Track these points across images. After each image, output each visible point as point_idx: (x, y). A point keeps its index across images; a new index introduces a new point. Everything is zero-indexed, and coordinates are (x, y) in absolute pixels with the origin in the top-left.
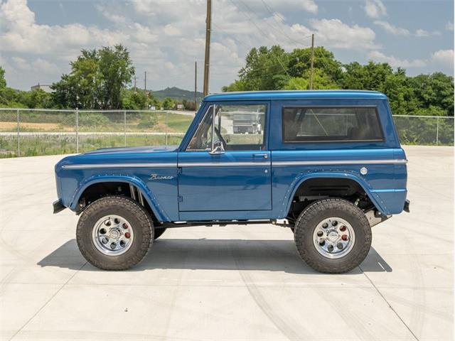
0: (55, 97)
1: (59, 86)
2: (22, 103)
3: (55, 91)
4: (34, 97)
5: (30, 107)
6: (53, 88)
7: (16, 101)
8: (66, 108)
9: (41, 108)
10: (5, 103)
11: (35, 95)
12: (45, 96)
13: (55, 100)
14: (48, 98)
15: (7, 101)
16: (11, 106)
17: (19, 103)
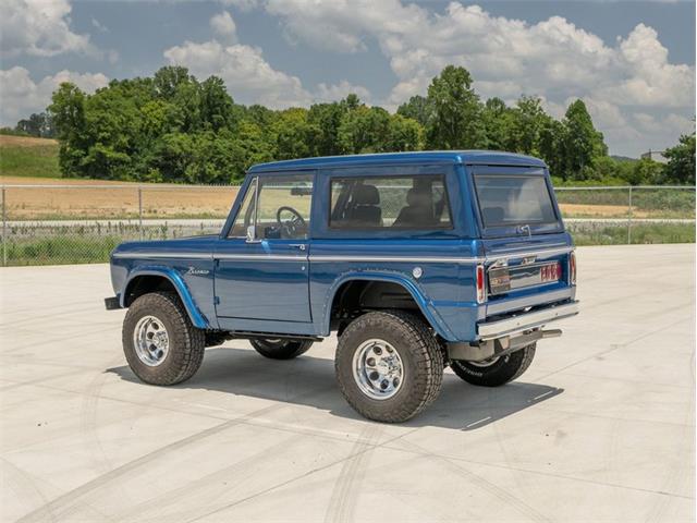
0: (669, 167)
1: (675, 152)
2: (622, 178)
3: (670, 160)
4: (638, 169)
5: (633, 183)
6: (667, 155)
7: (614, 176)
8: (684, 184)
9: (648, 184)
10: (598, 179)
11: (640, 167)
12: (654, 167)
13: (668, 173)
14: (659, 170)
15: (601, 176)
16: (606, 184)
17: (618, 179)
